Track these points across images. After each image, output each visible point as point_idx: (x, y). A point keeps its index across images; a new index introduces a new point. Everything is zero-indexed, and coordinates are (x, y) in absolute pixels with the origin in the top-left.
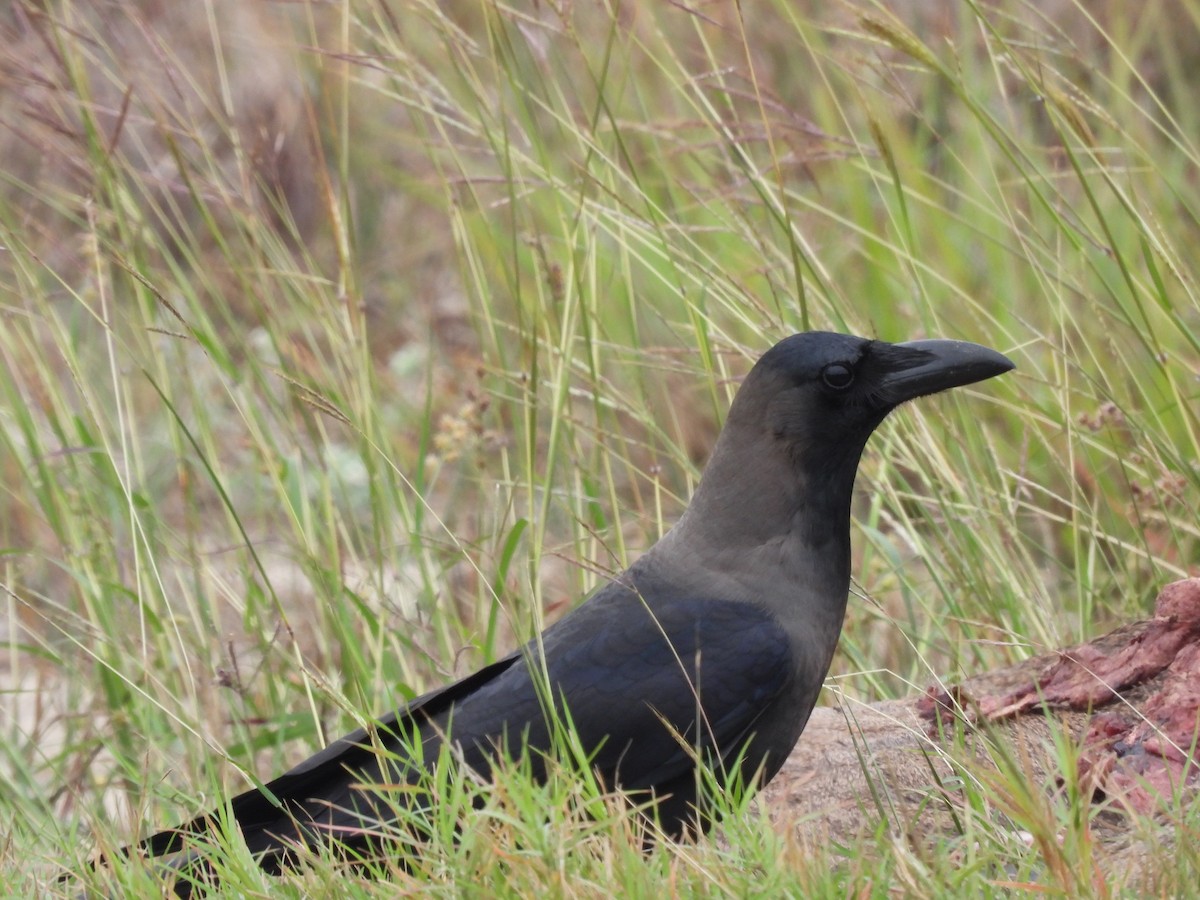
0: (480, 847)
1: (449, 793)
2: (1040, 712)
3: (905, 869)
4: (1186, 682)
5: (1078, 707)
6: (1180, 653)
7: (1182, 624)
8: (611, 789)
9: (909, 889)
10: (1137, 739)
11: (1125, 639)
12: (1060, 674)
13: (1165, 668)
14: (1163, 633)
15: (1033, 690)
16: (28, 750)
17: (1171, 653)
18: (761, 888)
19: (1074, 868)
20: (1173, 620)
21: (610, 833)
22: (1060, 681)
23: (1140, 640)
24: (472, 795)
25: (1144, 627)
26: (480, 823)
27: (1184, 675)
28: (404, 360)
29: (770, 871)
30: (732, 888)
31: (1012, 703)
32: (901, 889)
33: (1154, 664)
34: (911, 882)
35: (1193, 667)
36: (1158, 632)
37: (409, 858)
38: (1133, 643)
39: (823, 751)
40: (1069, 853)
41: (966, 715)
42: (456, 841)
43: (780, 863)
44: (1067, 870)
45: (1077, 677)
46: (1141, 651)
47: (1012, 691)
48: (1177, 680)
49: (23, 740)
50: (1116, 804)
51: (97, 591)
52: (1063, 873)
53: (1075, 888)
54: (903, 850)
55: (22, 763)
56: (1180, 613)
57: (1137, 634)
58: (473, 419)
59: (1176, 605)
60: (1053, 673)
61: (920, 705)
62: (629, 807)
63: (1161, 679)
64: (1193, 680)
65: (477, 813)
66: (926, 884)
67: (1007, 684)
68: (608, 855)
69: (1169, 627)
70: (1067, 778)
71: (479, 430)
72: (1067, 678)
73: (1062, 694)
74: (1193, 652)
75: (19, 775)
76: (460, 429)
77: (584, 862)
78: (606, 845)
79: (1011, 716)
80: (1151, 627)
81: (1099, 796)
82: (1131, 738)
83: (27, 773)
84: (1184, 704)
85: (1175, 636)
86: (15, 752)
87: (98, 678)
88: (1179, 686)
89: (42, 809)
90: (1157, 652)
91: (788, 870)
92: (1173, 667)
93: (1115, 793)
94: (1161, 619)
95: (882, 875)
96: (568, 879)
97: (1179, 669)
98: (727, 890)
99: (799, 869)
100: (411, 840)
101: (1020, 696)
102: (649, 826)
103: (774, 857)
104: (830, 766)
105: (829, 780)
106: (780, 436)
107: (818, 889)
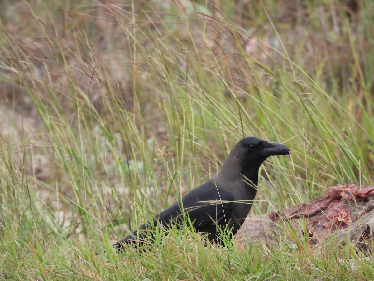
0: (166, 245)
1: (159, 232)
2: (298, 217)
3: (265, 251)
4: (332, 211)
5: (306, 216)
6: (330, 204)
7: (331, 197)
8: (197, 232)
9: (267, 256)
10: (320, 224)
11: (318, 201)
12: (302, 209)
13: (327, 208)
14: (326, 200)
15: (297, 212)
16: (62, 226)
17: (328, 204)
18: (232, 255)
19: (305, 251)
20: (329, 196)
21: (197, 242)
22: (302, 210)
23: (321, 201)
24: (164, 233)
25: (322, 198)
26: (166, 239)
27: (331, 209)
28: (150, 141)
29: (234, 251)
30: (225, 255)
31: (291, 215)
32: (265, 256)
33: (324, 207)
34: (267, 254)
35: (334, 207)
36: (325, 199)
37: (150, 247)
38: (319, 202)
39: (247, 226)
40: (304, 247)
41: (281, 217)
42: (161, 243)
43: (237, 249)
44: (304, 251)
45: (306, 209)
46: (321, 204)
47: (291, 213)
48: (330, 210)
49: (60, 223)
50: (316, 237)
51: (77, 188)
52: (303, 252)
53: (305, 255)
54: (265, 247)
55: (60, 229)
56: (330, 195)
57: (320, 200)
58: (165, 150)
59: (330, 193)
60: (301, 208)
61: (269, 216)
62: (201, 236)
63: (326, 210)
64: (333, 210)
65: (166, 237)
66: (270, 255)
67: (290, 211)
68: (196, 247)
69: (328, 198)
70: (304, 230)
71: (167, 152)
72: (304, 210)
73: (303, 213)
74: (333, 204)
75: (59, 231)
76: (162, 152)
77: (191, 248)
78: (196, 245)
79: (292, 218)
80: (324, 198)
81: (311, 236)
82: (319, 224)
83: (61, 231)
84: (331, 216)
85: (329, 200)
86: (58, 226)
87: (78, 210)
88: (330, 212)
89: (64, 239)
90: (325, 204)
91: (238, 251)
92: (329, 207)
93: (315, 235)
94: (326, 196)
95: (260, 252)
96: (186, 252)
97: (330, 208)
98: (224, 255)
99: (241, 251)
100: (150, 243)
101: (293, 214)
102: (206, 240)
103: (235, 248)
104: (248, 230)
105: (248, 233)
106: (238, 157)
107: (245, 255)
